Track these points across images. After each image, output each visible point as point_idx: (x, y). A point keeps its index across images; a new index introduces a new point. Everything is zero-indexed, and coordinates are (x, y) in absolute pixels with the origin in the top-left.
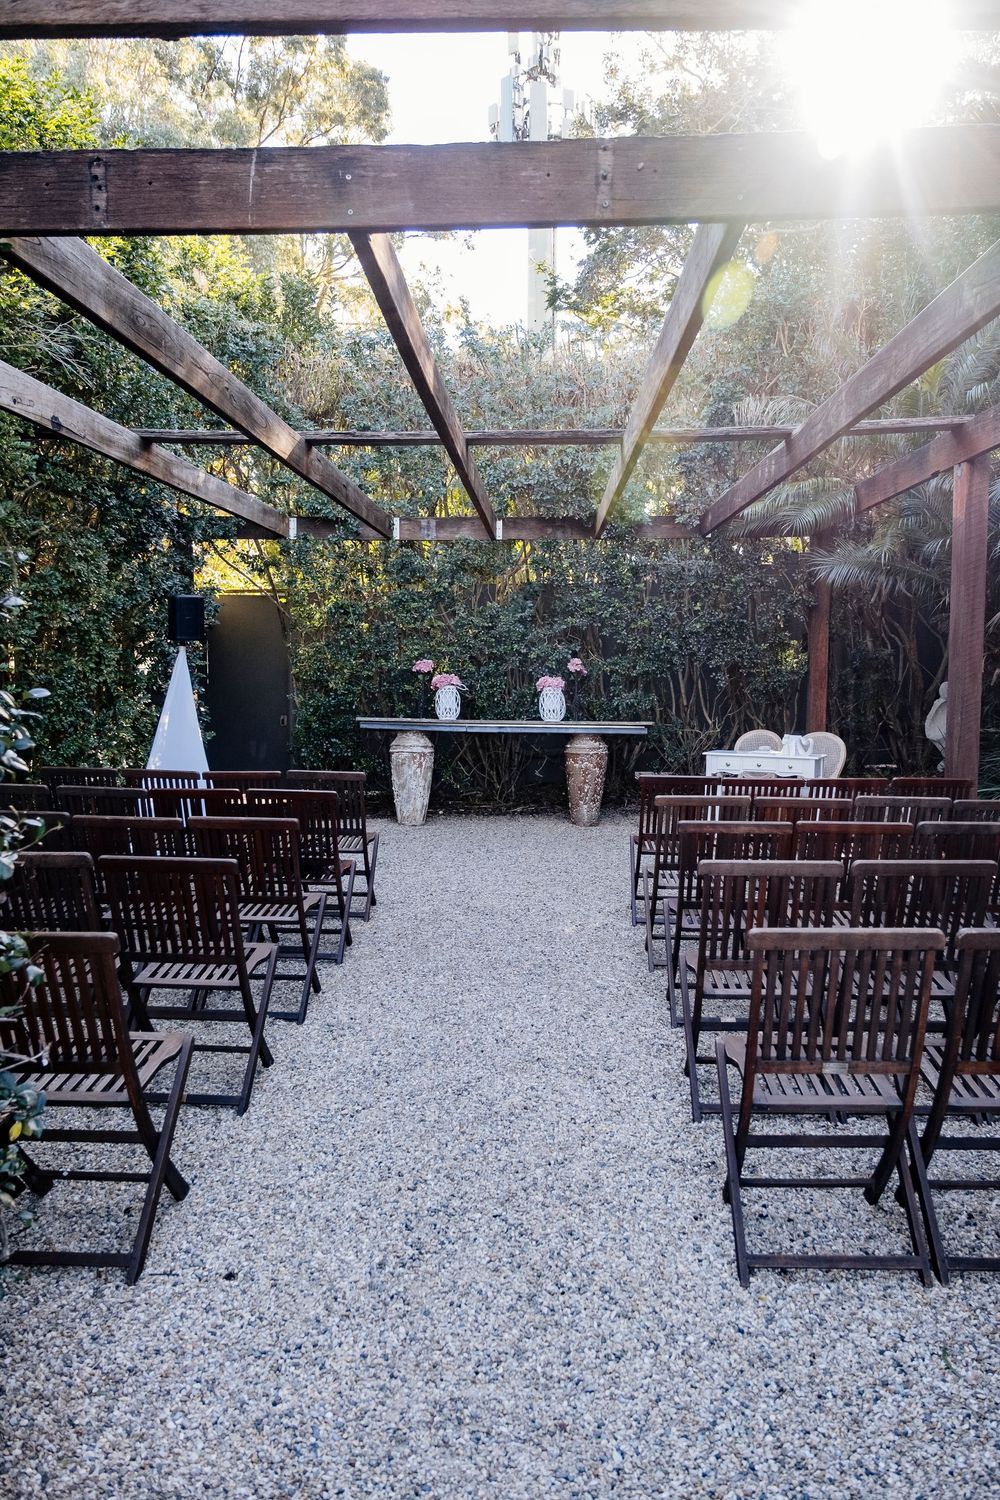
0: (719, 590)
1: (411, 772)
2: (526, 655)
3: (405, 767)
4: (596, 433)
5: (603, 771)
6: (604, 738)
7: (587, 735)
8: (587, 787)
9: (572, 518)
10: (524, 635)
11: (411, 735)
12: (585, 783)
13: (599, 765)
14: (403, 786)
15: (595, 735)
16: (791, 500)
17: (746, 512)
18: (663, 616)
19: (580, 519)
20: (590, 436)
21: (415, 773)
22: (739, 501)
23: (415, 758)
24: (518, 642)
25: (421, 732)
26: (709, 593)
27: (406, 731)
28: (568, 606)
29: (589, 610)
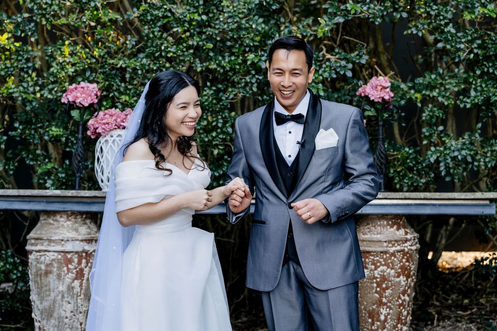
1: (62, 288)
3: (52, 278)
5: (412, 282)
6: (413, 221)
7: (383, 216)
8: (384, 311)
11: (62, 220)
12: (380, 303)
13: (405, 271)
14: (49, 313)
15: (397, 217)
21: (70, 288)
23: (70, 261)
25: (81, 213)
27: (54, 213)
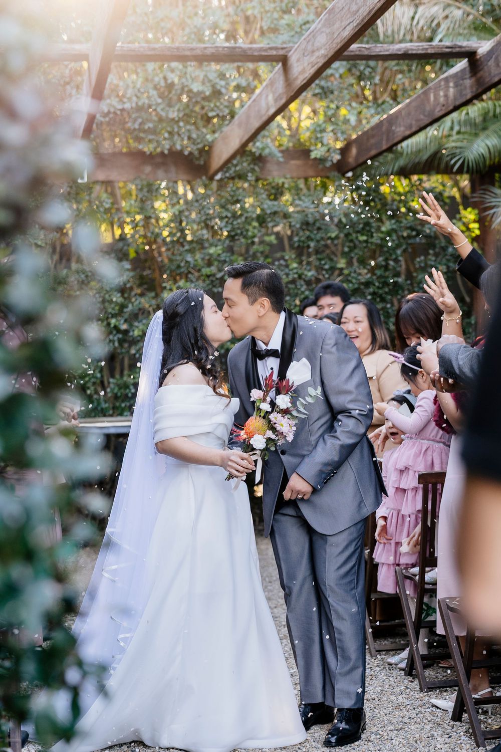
0: (366, 241)
2: (126, 332)
4: (256, 49)
9: (181, 153)
10: (123, 307)
16: (456, 128)
17: (404, 144)
18: (300, 277)
19: (191, 153)
20: (249, 53)
22: (400, 130)
24: (114, 316)
26: (355, 247)
28: (179, 267)
29: (206, 271)
